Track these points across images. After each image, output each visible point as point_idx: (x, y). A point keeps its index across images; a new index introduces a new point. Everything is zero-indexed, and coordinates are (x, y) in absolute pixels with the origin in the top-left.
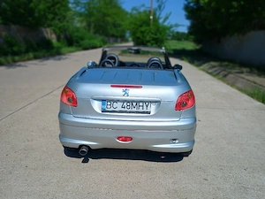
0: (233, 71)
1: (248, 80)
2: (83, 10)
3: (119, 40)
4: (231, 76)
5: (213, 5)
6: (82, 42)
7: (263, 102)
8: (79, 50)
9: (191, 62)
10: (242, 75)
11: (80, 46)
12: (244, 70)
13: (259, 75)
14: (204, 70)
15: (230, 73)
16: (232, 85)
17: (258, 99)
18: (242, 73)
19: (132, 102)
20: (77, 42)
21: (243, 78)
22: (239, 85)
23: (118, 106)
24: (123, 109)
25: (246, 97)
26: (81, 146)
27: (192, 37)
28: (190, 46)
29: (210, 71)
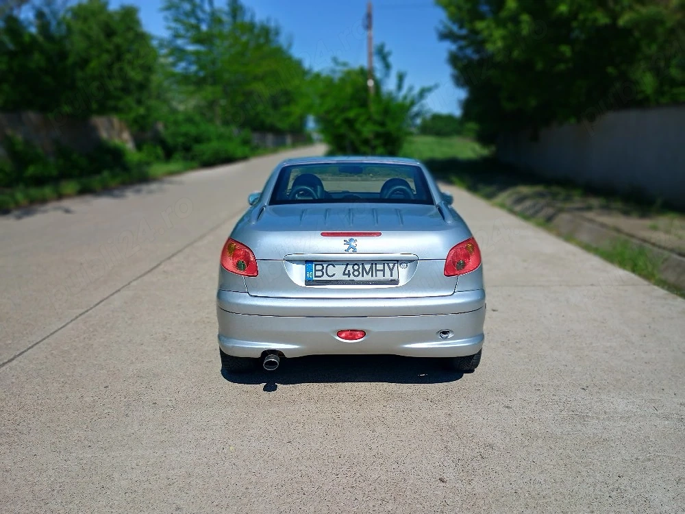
0: (568, 205)
1: (603, 225)
2: (194, 68)
3: (289, 140)
4: (564, 217)
5: (516, 54)
6: (198, 148)
7: (633, 271)
8: (192, 169)
9: (473, 188)
10: (590, 215)
11: (193, 158)
12: (594, 202)
13: (626, 213)
14: (502, 206)
15: (561, 210)
16: (568, 237)
17: (622, 264)
18: (589, 208)
19: (363, 262)
20: (187, 149)
21: (591, 221)
22: (585, 237)
23: (337, 272)
24: (346, 278)
25: (595, 261)
26: (267, 353)
27: (472, 126)
28: (467, 149)
29: (518, 208)
